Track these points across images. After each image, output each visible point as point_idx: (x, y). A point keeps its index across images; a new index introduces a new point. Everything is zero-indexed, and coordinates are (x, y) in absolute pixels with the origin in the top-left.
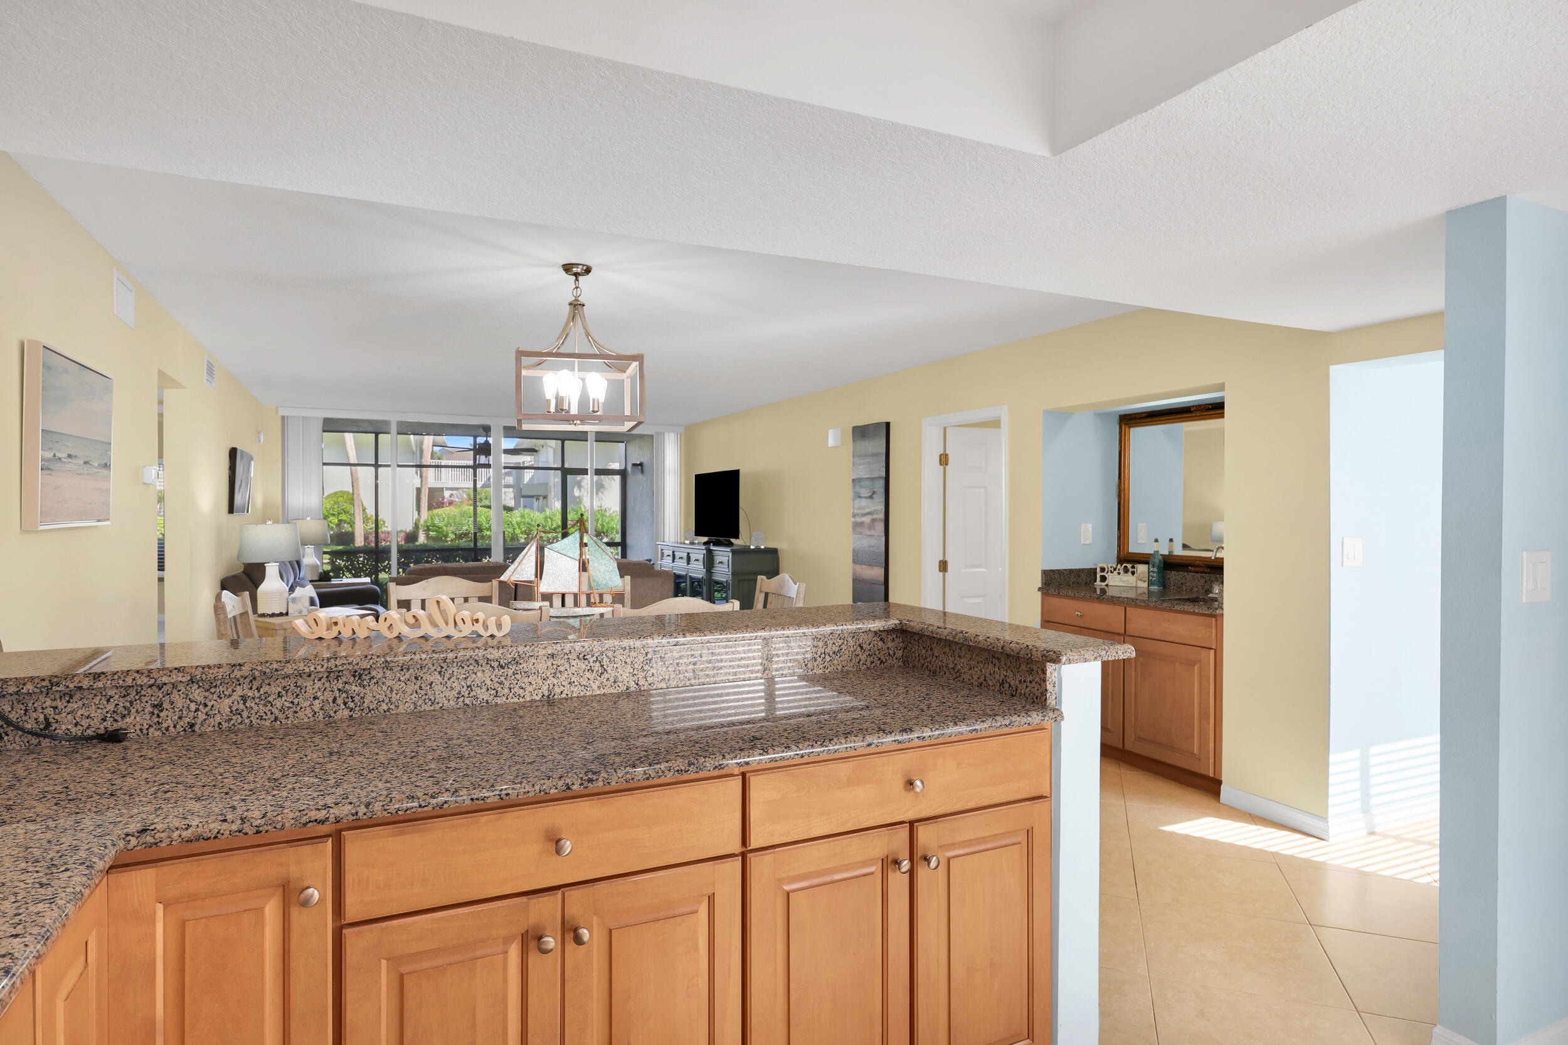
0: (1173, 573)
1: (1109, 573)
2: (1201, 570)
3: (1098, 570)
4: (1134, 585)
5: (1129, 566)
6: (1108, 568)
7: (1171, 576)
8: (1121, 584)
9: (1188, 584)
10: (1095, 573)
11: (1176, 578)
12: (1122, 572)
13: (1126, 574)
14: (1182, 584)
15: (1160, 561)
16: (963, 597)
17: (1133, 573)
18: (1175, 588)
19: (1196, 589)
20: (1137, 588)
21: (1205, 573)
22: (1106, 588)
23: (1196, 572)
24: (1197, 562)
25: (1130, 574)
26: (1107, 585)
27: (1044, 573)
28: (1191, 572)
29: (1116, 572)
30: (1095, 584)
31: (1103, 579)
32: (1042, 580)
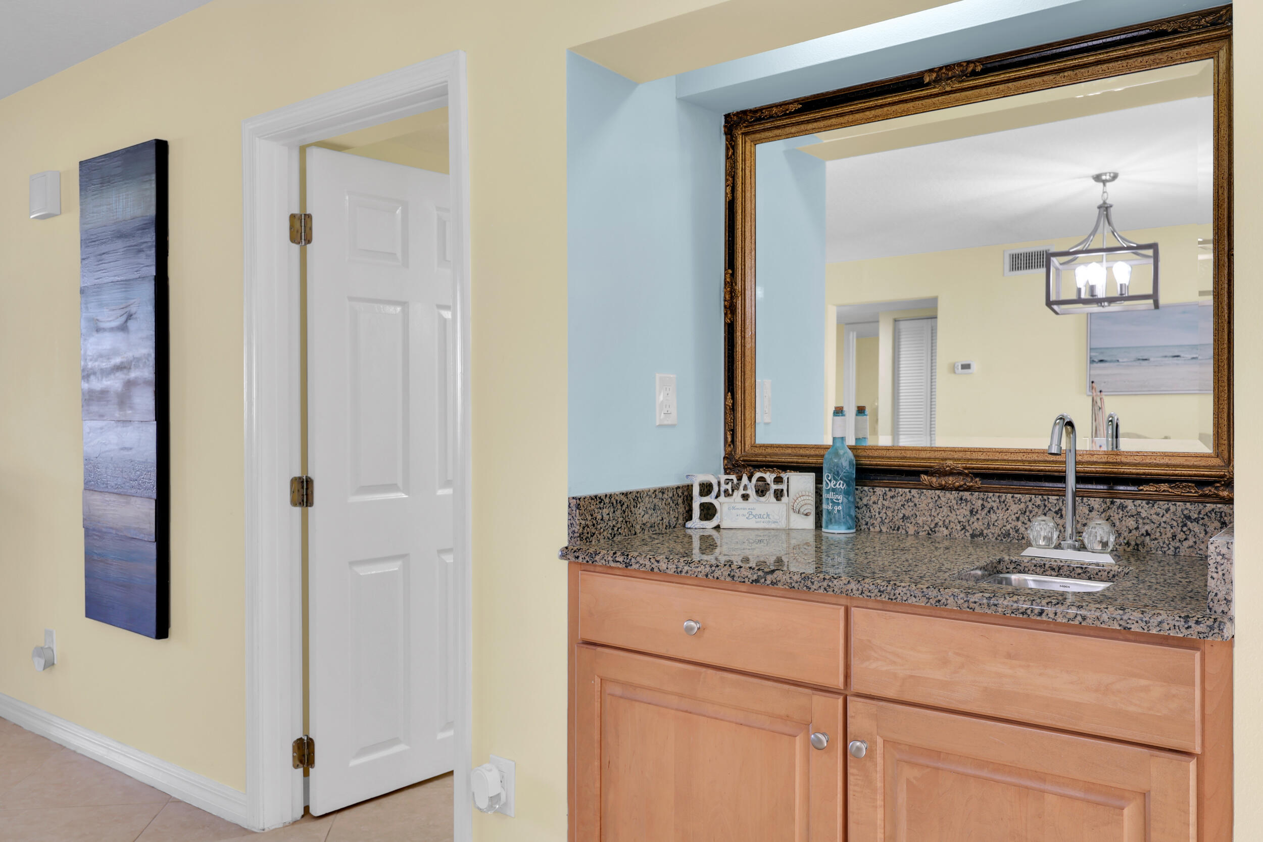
0: (879, 490)
1: (722, 498)
2: (959, 481)
3: (696, 491)
4: (782, 524)
5: (769, 477)
6: (719, 484)
7: (874, 498)
8: (752, 524)
9: (920, 520)
10: (689, 499)
11: (886, 503)
12: (751, 492)
13: (762, 499)
14: (904, 517)
15: (850, 463)
16: (352, 563)
17: (778, 495)
18: (884, 529)
19: (946, 532)
20: (788, 531)
21: (969, 489)
22: (714, 533)
23: (943, 488)
24: (949, 462)
25: (770, 495)
26: (717, 528)
27: (578, 507)
28: (931, 487)
29: (737, 495)
30: (689, 524)
31: (708, 512)
32: (571, 525)
